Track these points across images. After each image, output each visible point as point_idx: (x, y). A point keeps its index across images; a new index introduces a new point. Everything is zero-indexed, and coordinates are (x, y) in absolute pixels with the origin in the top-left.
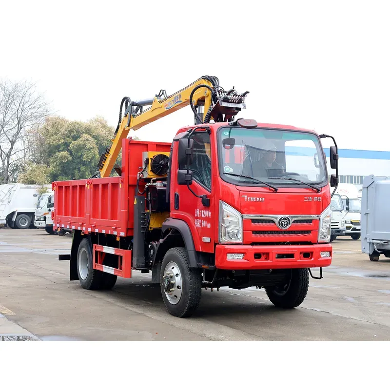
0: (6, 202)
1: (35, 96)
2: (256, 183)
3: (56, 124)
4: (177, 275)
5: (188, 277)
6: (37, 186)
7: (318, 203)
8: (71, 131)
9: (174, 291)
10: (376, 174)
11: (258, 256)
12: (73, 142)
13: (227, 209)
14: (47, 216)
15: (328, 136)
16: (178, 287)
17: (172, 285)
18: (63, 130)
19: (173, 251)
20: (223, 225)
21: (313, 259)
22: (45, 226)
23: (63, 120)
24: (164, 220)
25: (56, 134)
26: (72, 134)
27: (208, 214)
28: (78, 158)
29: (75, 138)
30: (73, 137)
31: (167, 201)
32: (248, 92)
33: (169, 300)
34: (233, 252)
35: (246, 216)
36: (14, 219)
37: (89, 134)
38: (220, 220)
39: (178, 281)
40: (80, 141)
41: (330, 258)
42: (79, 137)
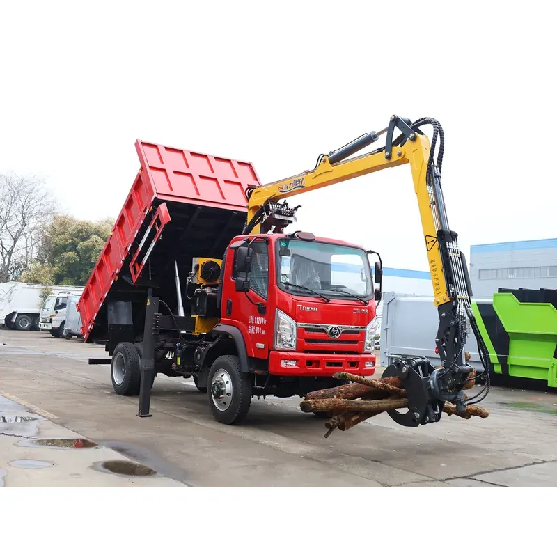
0: (6, 301)
1: (42, 192)
2: (310, 294)
3: (64, 223)
4: (227, 382)
5: (239, 384)
6: (41, 287)
7: (363, 315)
8: (80, 231)
9: (223, 398)
10: (397, 292)
11: (310, 362)
12: (81, 243)
13: (283, 318)
14: (53, 318)
15: (374, 253)
16: (228, 394)
17: (222, 392)
18: (71, 229)
19: (224, 358)
20: (279, 332)
21: (358, 368)
22: (50, 328)
23: (71, 220)
24: (215, 324)
25: (63, 233)
26: (81, 234)
27: (263, 321)
28: (87, 259)
29: (84, 239)
30: (81, 237)
31: (218, 307)
32: (300, 206)
33: (217, 406)
34: (286, 358)
35: (300, 324)
36: (14, 320)
37: (99, 235)
38: (276, 328)
39: (228, 387)
40: (88, 242)
41: (373, 368)
42: (88, 238)
